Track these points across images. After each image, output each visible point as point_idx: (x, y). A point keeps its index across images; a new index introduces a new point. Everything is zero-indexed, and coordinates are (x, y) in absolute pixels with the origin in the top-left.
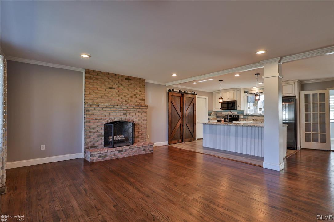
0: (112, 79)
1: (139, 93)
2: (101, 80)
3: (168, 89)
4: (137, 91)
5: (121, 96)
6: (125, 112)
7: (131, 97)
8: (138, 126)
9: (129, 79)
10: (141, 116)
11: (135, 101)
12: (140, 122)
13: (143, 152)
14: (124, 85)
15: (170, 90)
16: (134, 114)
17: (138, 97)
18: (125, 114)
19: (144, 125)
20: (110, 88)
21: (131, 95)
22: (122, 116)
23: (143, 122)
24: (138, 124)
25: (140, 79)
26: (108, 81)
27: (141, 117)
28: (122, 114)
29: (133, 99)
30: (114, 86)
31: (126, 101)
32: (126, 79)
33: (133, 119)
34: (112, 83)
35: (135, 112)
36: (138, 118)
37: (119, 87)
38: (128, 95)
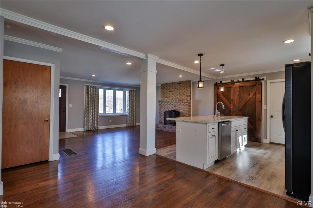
0: (171, 86)
1: (186, 91)
2: (166, 88)
4: (185, 90)
5: (175, 95)
6: (175, 105)
7: (181, 95)
8: (182, 115)
11: (183, 98)
12: (184, 112)
14: (177, 88)
15: (216, 83)
18: (175, 106)
20: (170, 91)
21: (181, 93)
23: (186, 112)
24: (183, 113)
25: (187, 81)
26: (169, 87)
27: (185, 109)
28: (173, 106)
30: (172, 90)
31: (178, 98)
32: (178, 84)
34: (171, 89)
35: (181, 105)
36: (183, 109)
37: (174, 90)
38: (179, 94)
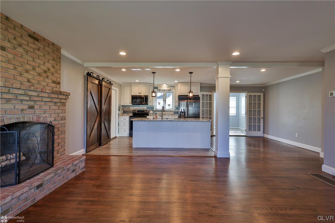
1: (52, 70)
3: (86, 72)
4: (48, 65)
5: (20, 69)
6: (32, 103)
7: (39, 75)
9: (34, 37)
10: (57, 111)
11: (44, 84)
12: (56, 122)
13: (73, 175)
14: (26, 47)
15: (89, 73)
16: (46, 107)
17: (50, 77)
18: (31, 107)
19: (62, 127)
22: (26, 112)
23: (60, 122)
27: (58, 114)
28: (26, 107)
29: (41, 79)
31: (29, 81)
32: (30, 36)
33: (46, 117)
35: (50, 104)
36: (53, 115)
37: (14, 48)
38: (34, 69)
